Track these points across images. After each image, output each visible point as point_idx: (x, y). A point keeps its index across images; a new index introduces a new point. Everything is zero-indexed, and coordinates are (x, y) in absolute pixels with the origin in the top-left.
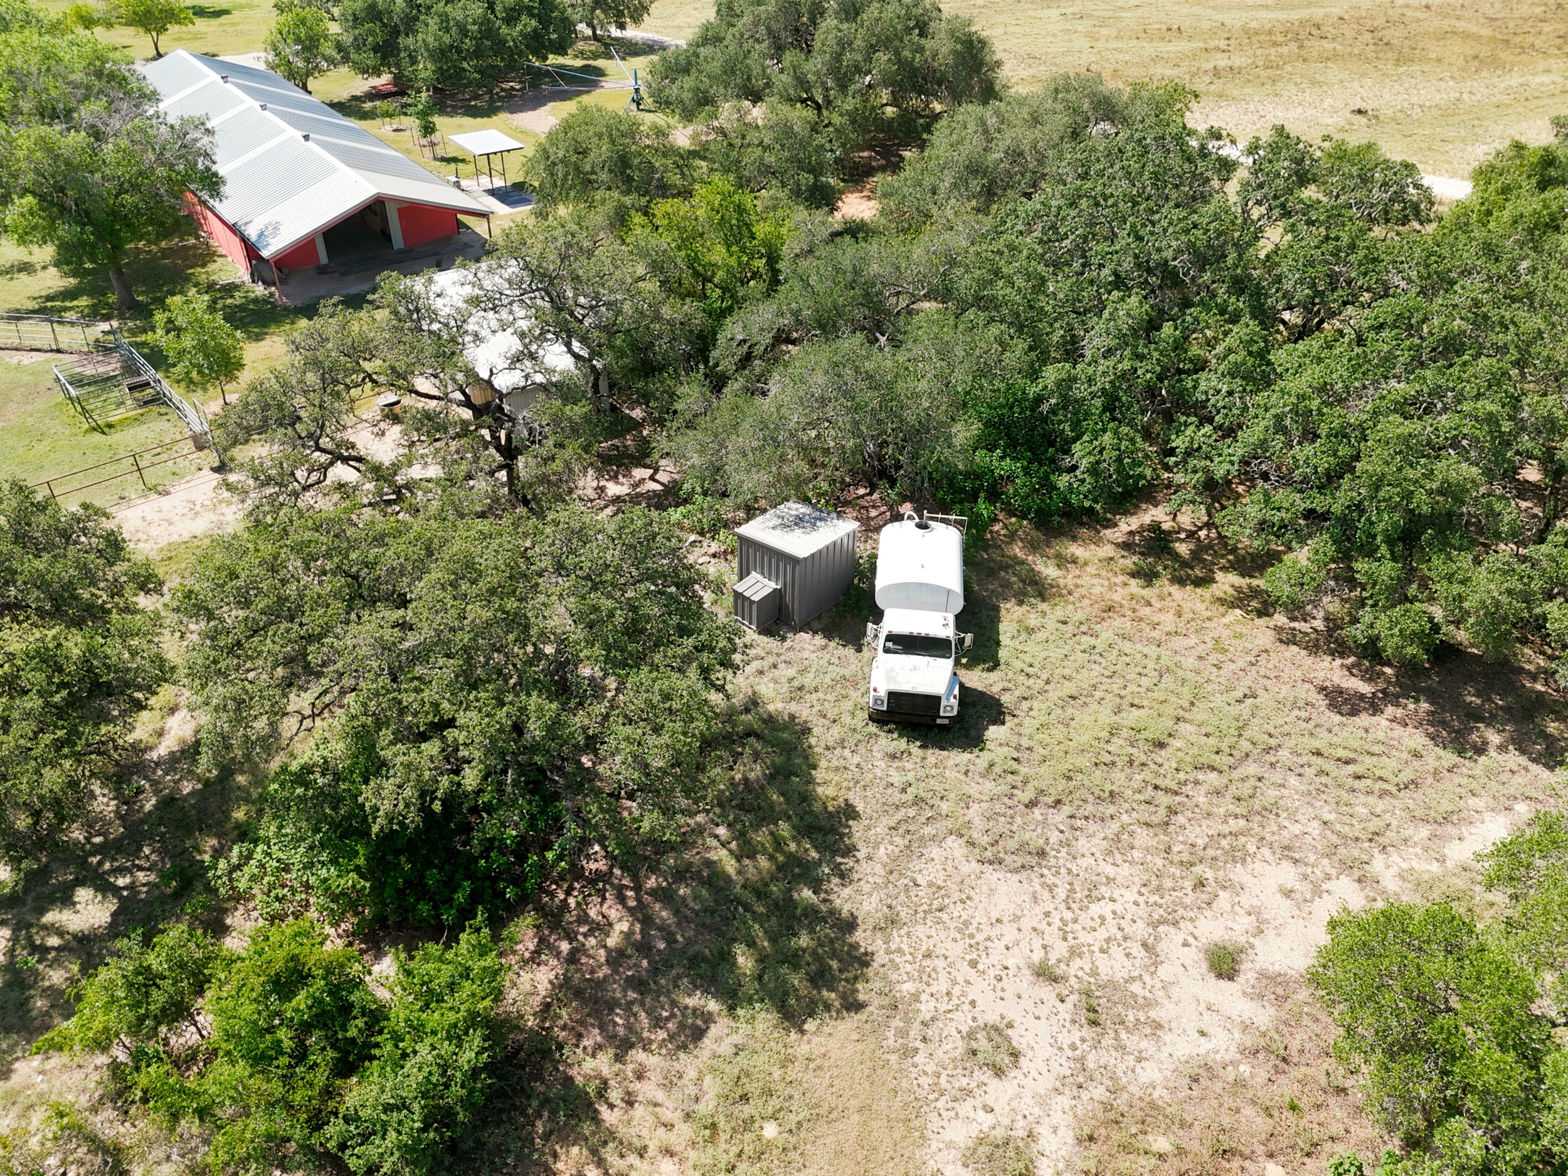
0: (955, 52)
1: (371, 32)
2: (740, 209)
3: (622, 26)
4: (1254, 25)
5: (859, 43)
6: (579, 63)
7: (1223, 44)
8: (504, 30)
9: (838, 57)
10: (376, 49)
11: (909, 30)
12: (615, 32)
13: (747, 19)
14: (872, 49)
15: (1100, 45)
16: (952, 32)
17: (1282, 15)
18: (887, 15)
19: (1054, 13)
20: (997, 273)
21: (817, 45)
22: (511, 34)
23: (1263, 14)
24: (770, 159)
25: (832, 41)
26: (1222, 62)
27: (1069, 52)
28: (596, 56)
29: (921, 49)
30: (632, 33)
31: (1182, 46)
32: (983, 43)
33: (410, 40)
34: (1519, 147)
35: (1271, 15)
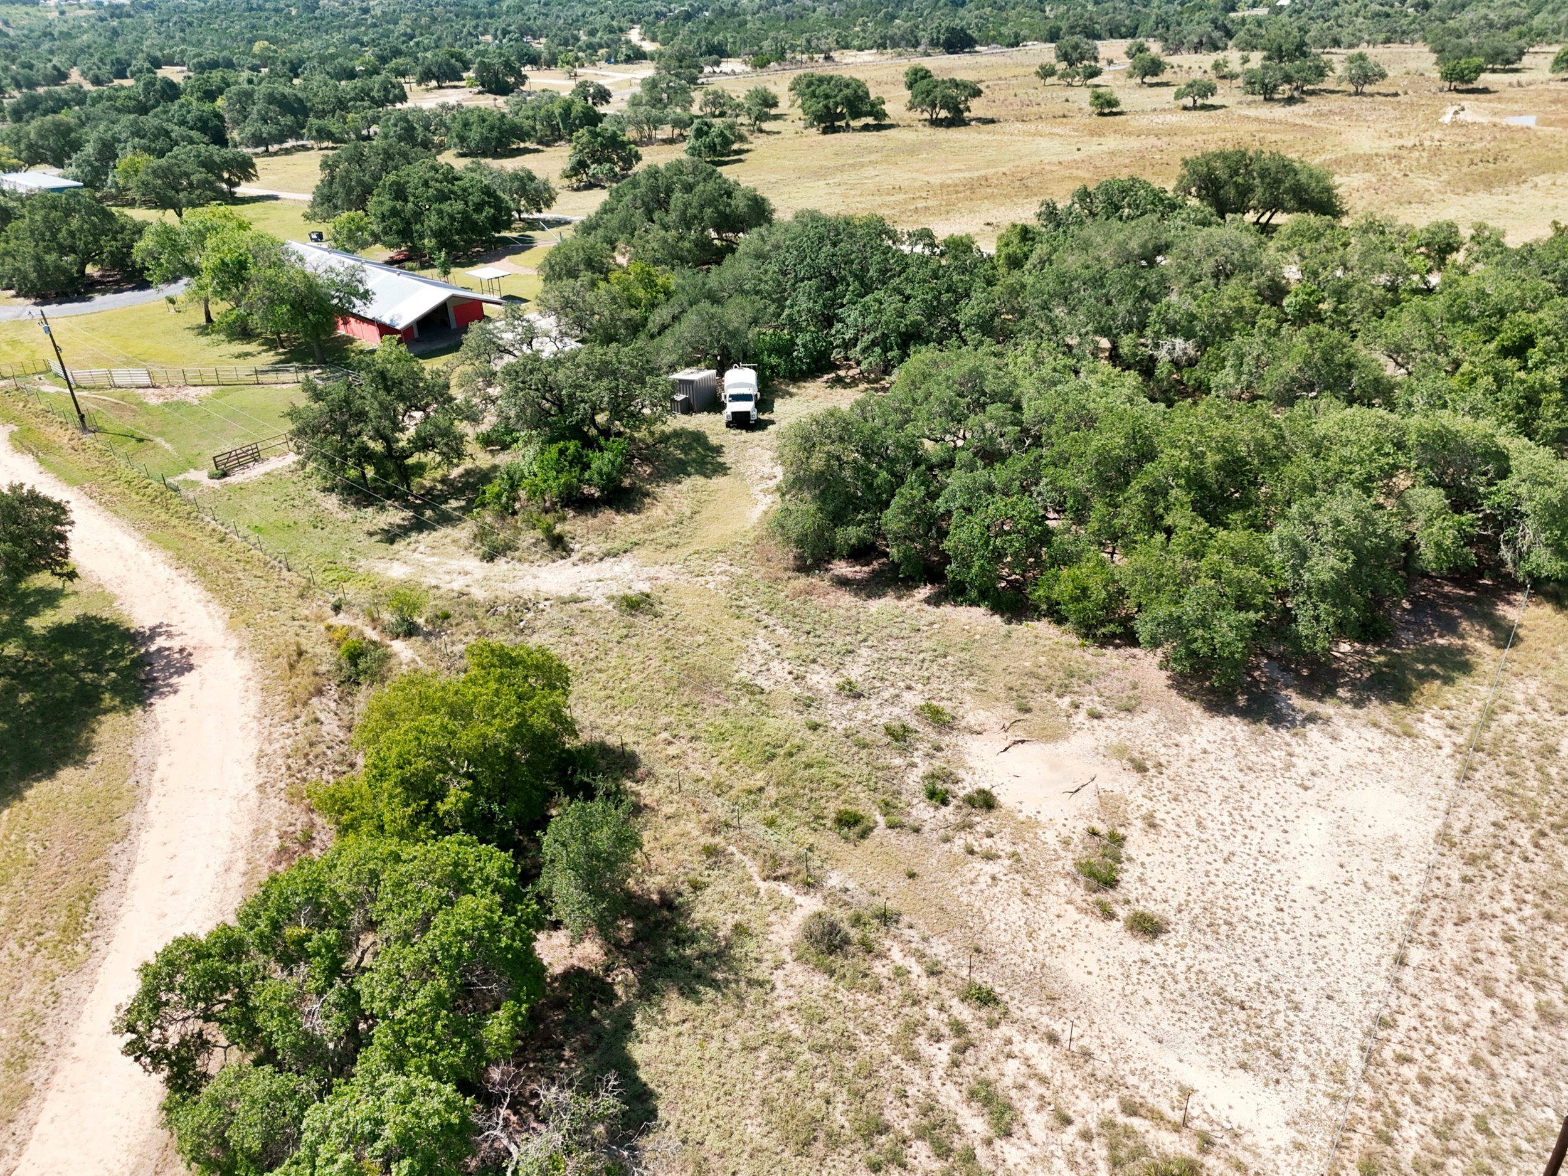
0: (748, 206)
1: (394, 223)
2: (649, 273)
3: (539, 211)
4: (949, 182)
5: (694, 204)
6: (515, 235)
7: (924, 195)
8: (475, 216)
9: (684, 213)
10: (398, 232)
11: (721, 196)
12: (536, 215)
13: (629, 197)
14: (702, 206)
15: (848, 201)
16: (744, 196)
17: (967, 175)
18: (708, 188)
19: (822, 183)
20: (760, 280)
21: (672, 206)
22: (480, 218)
23: (957, 175)
24: (658, 255)
25: (679, 203)
26: (921, 204)
27: (830, 206)
28: (524, 230)
29: (729, 205)
30: (546, 214)
31: (901, 197)
32: (763, 200)
33: (418, 226)
34: (1014, 226)
35: (961, 175)
